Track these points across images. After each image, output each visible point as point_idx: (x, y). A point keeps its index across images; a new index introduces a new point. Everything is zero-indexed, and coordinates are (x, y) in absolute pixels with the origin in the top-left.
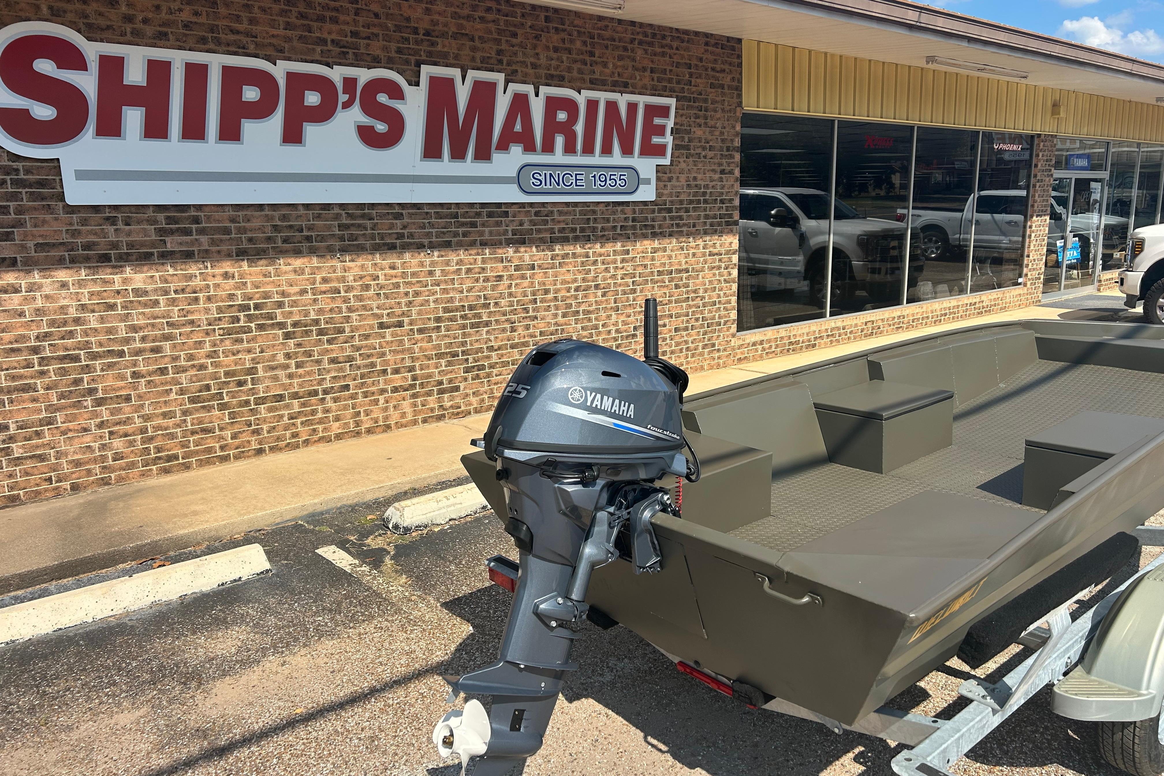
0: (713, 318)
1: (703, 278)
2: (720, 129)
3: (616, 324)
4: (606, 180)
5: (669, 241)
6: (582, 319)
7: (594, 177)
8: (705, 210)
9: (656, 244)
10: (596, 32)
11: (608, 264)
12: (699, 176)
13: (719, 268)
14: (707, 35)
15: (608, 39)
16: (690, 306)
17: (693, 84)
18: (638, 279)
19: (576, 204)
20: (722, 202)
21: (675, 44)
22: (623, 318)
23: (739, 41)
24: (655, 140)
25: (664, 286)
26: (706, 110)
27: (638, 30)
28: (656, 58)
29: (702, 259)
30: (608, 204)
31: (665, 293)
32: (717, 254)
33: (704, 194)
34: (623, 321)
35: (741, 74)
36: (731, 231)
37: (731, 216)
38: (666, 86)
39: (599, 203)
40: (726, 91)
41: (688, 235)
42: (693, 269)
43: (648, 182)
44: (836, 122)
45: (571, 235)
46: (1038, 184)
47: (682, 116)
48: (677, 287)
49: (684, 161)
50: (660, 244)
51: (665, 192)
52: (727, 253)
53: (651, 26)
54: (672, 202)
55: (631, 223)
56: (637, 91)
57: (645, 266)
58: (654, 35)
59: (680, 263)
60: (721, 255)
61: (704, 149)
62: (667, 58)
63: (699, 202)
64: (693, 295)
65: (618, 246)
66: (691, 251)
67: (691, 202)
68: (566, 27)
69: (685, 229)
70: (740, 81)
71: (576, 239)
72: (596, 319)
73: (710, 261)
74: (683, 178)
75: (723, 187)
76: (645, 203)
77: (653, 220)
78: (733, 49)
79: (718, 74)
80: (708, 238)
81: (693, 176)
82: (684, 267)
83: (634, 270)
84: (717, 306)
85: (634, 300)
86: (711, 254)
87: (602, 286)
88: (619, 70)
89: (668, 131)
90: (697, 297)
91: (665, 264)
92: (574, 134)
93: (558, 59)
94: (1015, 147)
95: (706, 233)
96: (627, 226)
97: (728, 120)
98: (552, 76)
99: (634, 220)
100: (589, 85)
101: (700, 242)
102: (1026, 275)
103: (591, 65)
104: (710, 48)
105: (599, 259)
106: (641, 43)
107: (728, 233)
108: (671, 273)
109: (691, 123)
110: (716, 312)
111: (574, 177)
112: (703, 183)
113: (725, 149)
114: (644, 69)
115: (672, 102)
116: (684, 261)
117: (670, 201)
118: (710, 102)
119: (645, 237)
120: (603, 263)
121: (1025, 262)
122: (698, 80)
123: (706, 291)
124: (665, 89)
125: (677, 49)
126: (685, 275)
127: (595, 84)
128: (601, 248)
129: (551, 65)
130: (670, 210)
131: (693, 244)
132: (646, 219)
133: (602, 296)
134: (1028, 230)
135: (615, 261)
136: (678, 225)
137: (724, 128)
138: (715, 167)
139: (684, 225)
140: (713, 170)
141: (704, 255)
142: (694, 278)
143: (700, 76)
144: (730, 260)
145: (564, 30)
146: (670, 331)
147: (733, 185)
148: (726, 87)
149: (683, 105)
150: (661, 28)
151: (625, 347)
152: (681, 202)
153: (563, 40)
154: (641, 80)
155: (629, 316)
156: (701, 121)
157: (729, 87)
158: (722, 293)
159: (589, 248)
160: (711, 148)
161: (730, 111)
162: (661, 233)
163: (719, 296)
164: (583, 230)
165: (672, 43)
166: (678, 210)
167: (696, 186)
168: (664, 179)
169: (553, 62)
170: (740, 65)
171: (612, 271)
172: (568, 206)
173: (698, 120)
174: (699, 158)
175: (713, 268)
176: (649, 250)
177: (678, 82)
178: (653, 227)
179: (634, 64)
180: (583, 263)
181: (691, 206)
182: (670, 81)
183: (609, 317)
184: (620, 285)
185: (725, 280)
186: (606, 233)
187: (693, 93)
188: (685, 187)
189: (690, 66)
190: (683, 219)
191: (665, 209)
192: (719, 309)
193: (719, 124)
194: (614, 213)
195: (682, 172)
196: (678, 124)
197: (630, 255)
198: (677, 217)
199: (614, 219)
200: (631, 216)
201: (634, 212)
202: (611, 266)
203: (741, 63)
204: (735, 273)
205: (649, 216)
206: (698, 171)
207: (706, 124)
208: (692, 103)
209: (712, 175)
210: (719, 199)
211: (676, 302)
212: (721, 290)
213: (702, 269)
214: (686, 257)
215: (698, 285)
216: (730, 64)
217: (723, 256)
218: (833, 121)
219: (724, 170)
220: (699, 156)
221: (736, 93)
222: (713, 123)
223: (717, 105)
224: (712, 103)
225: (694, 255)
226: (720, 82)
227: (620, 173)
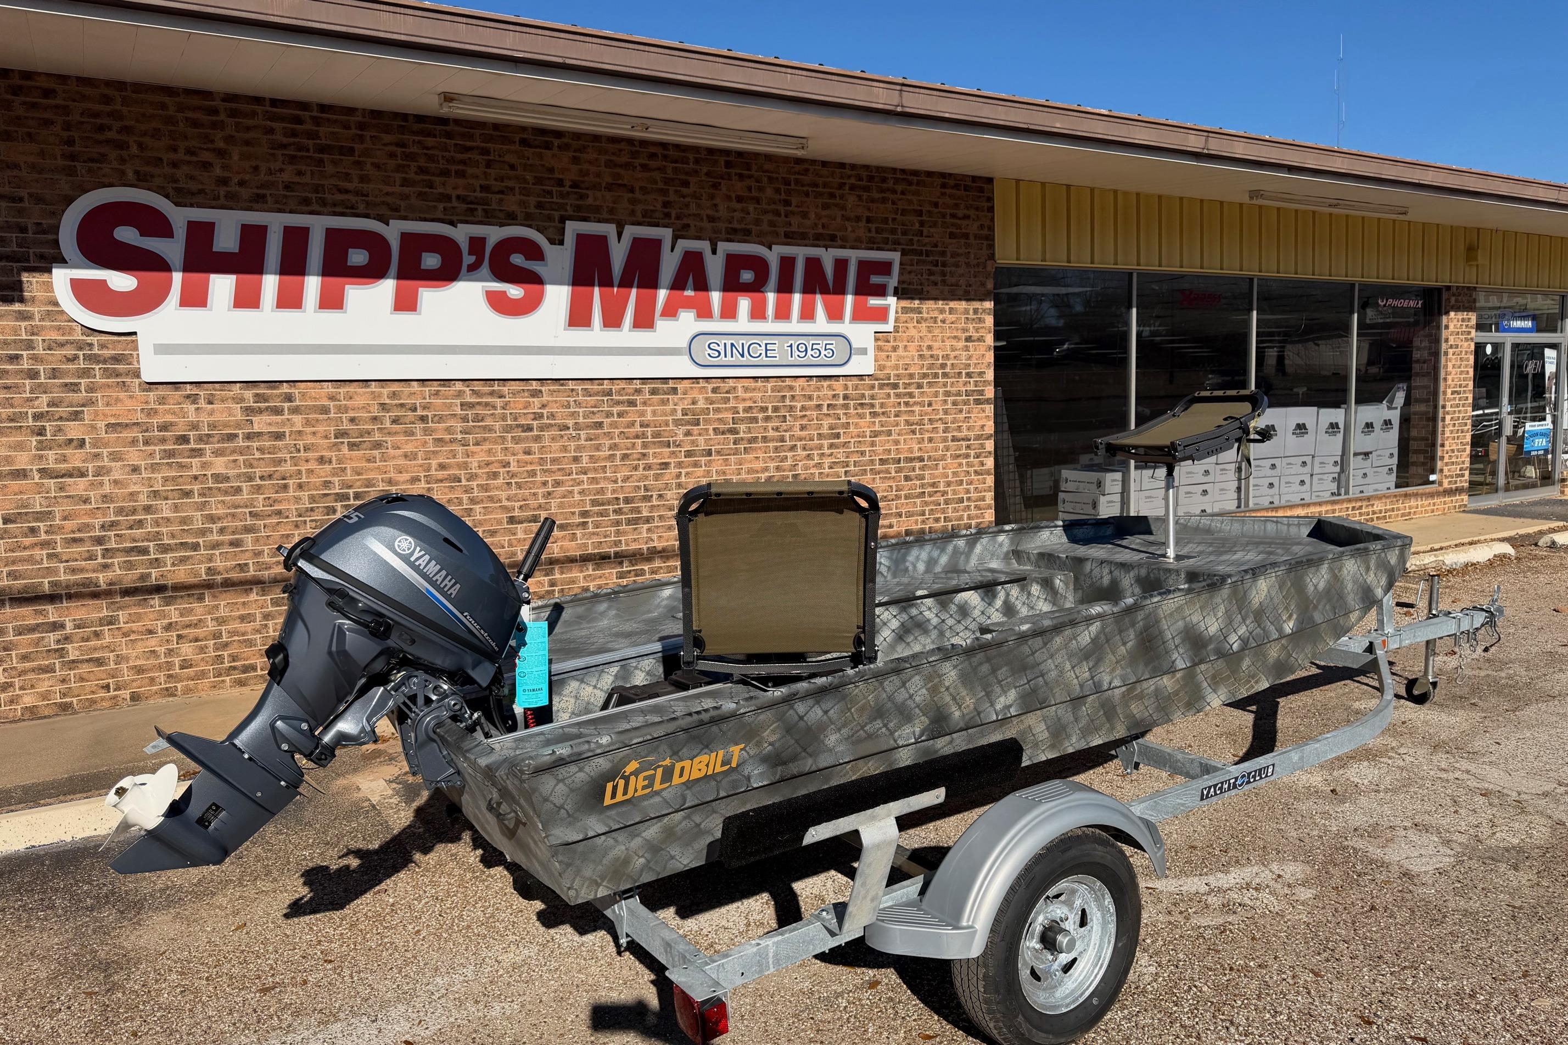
1: (944, 468)
2: (964, 287)
4: (806, 350)
5: (895, 423)
7: (791, 346)
8: (945, 385)
10: (792, 177)
11: (811, 450)
12: (936, 345)
13: (967, 456)
14: (943, 175)
15: (808, 185)
16: (926, 503)
17: (925, 234)
18: (852, 468)
19: (767, 379)
20: (969, 375)
21: (899, 188)
23: (990, 180)
24: (872, 301)
25: (890, 478)
26: (944, 265)
27: (849, 172)
28: (873, 206)
29: (941, 445)
30: (809, 378)
31: (891, 487)
33: (943, 366)
35: (992, 220)
36: (983, 412)
37: (981, 393)
38: (888, 238)
39: (797, 377)
40: (972, 240)
41: (922, 415)
42: (930, 457)
43: (864, 351)
44: (1135, 275)
45: (760, 416)
46: (1451, 351)
47: (910, 272)
48: (907, 478)
49: (914, 327)
50: (882, 426)
51: (889, 364)
52: (978, 437)
53: (866, 167)
54: (898, 376)
55: (841, 401)
56: (848, 245)
57: (863, 453)
58: (871, 178)
59: (911, 450)
60: (970, 440)
61: (942, 311)
62: (889, 205)
63: (936, 375)
64: (930, 489)
65: (825, 428)
66: (926, 436)
67: (925, 376)
68: (753, 172)
69: (917, 409)
70: (991, 228)
71: (768, 420)
73: (954, 448)
74: (913, 346)
75: (970, 358)
76: (860, 377)
77: (872, 397)
78: (981, 190)
79: (959, 222)
80: (950, 420)
81: (926, 344)
82: (917, 454)
83: (847, 457)
84: (966, 504)
86: (954, 439)
88: (824, 220)
89: (891, 291)
90: (936, 492)
91: (890, 451)
92: (763, 297)
93: (742, 210)
94: (1412, 304)
95: (946, 413)
96: (836, 405)
97: (975, 277)
98: (735, 231)
99: (846, 397)
100: (783, 240)
101: (939, 425)
102: (1441, 471)
103: (786, 216)
104: (948, 191)
105: (799, 443)
106: (853, 188)
107: (979, 413)
108: (899, 461)
109: (923, 281)
110: (964, 510)
111: (763, 347)
112: (941, 353)
113: (971, 312)
114: (858, 219)
115: (895, 257)
116: (916, 447)
117: (895, 375)
118: (949, 255)
120: (804, 449)
121: (1439, 454)
122: (932, 230)
123: (949, 484)
124: (886, 241)
125: (903, 193)
126: (918, 465)
127: (791, 238)
128: (801, 430)
129: (733, 217)
130: (895, 386)
132: (863, 396)
134: (1441, 411)
135: (820, 447)
136: (907, 404)
137: (970, 286)
138: (959, 334)
139: (915, 403)
140: (955, 337)
141: (945, 440)
142: (930, 468)
143: (935, 225)
144: (982, 446)
145: (750, 177)
147: (983, 355)
148: (971, 237)
149: (911, 260)
150: (880, 169)
152: (911, 376)
153: (750, 189)
154: (853, 231)
156: (938, 278)
157: (977, 237)
158: (971, 488)
159: (786, 431)
160: (952, 311)
161: (978, 265)
162: (883, 413)
163: (968, 491)
164: (776, 409)
165: (896, 187)
166: (906, 386)
167: (932, 356)
168: (886, 348)
169: (735, 214)
170: (991, 209)
171: (816, 458)
172: (757, 382)
173: (932, 278)
175: (959, 456)
176: (868, 434)
177: (905, 233)
178: (872, 406)
179: (843, 212)
180: (776, 448)
181: (925, 381)
182: (893, 231)
185: (976, 472)
186: (808, 413)
187: (925, 245)
188: (916, 358)
189: (920, 213)
190: (914, 397)
191: (888, 384)
192: (968, 507)
193: (962, 282)
194: (818, 389)
195: (911, 339)
196: (904, 282)
197: (842, 440)
198: (905, 394)
199: (819, 397)
200: (841, 393)
201: (846, 387)
202: (815, 452)
203: (993, 207)
204: (990, 463)
205: (867, 393)
206: (934, 338)
207: (944, 282)
208: (924, 258)
209: (954, 343)
210: (964, 372)
211: (906, 497)
212: (971, 483)
213: (943, 458)
214: (919, 443)
215: (937, 477)
216: (977, 209)
217: (972, 442)
218: (1130, 274)
219: (970, 337)
220: (935, 320)
221: (985, 242)
222: (953, 280)
223: (959, 259)
224: (952, 257)
225: (930, 440)
226: (964, 231)
227: (825, 342)
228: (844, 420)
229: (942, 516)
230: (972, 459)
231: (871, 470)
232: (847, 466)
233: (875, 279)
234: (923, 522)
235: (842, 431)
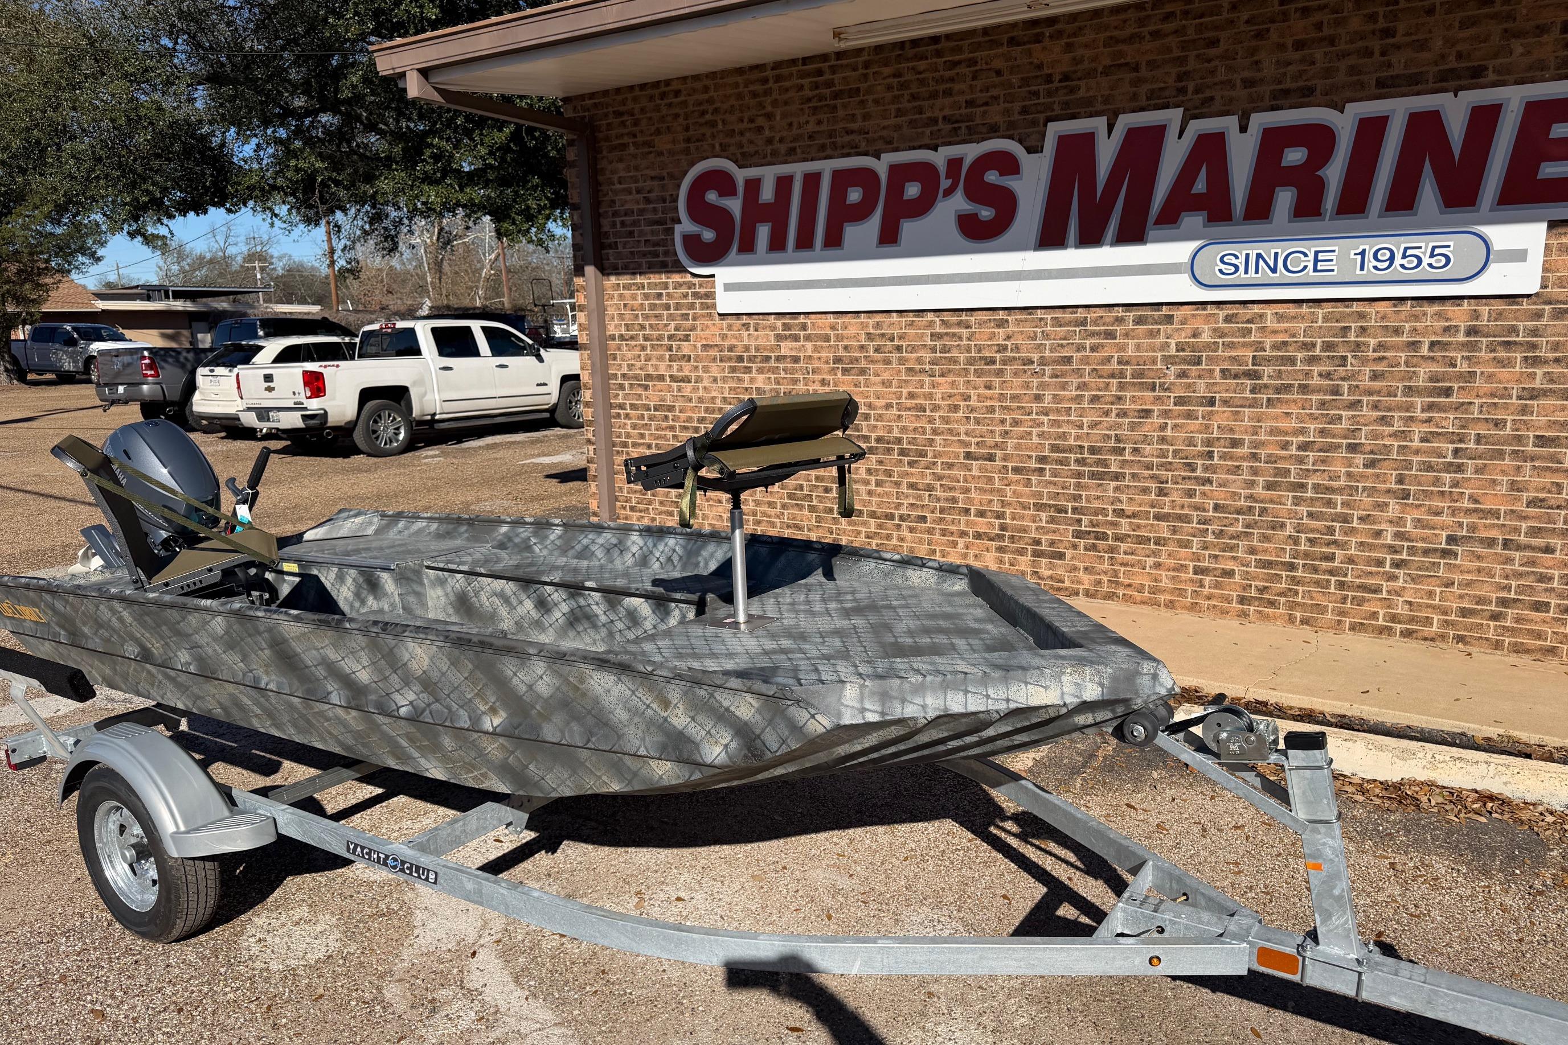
3: (1400, 521)
4: (1392, 259)
6: (1312, 499)
7: (1362, 253)
11: (1389, 410)
18: (1472, 445)
19: (1317, 302)
24: (1546, 170)
34: (1419, 520)
39: (1374, 299)
43: (1521, 255)
45: (1300, 355)
55: (1461, 338)
56: (1508, 78)
57: (1498, 424)
65: (1421, 379)
72: (1345, 504)
76: (1510, 298)
77: (1535, 332)
83: (1463, 427)
85: (1456, 484)
87: (1368, 448)
88: (1463, 46)
92: (1320, 185)
93: (1303, 60)
98: (1286, 93)
99: (1471, 331)
100: (1371, 90)
103: (1383, 54)
105: (1365, 399)
114: (1541, 30)
120: (1376, 407)
127: (1387, 86)
129: (1285, 74)
132: (1514, 330)
133: (1365, 466)
135: (1408, 407)
151: (1420, 569)
153: (1319, 25)
154: (1528, 52)
155: (1437, 514)
164: (1328, 347)
169: (1290, 68)
171: (1397, 423)
172: (1300, 306)
176: (1515, 392)
178: (1533, 346)
179: (1509, 25)
180: (1323, 404)
183: (1382, 506)
184: (1417, 452)
194: (1416, 318)
197: (1455, 399)
199: (1414, 330)
200: (1464, 325)
201: (1475, 315)
202: (1396, 415)
205: (1521, 325)
227: (1431, 245)
228: (1463, 367)
231: (1515, 452)
232: (1461, 441)
235: (1456, 386)
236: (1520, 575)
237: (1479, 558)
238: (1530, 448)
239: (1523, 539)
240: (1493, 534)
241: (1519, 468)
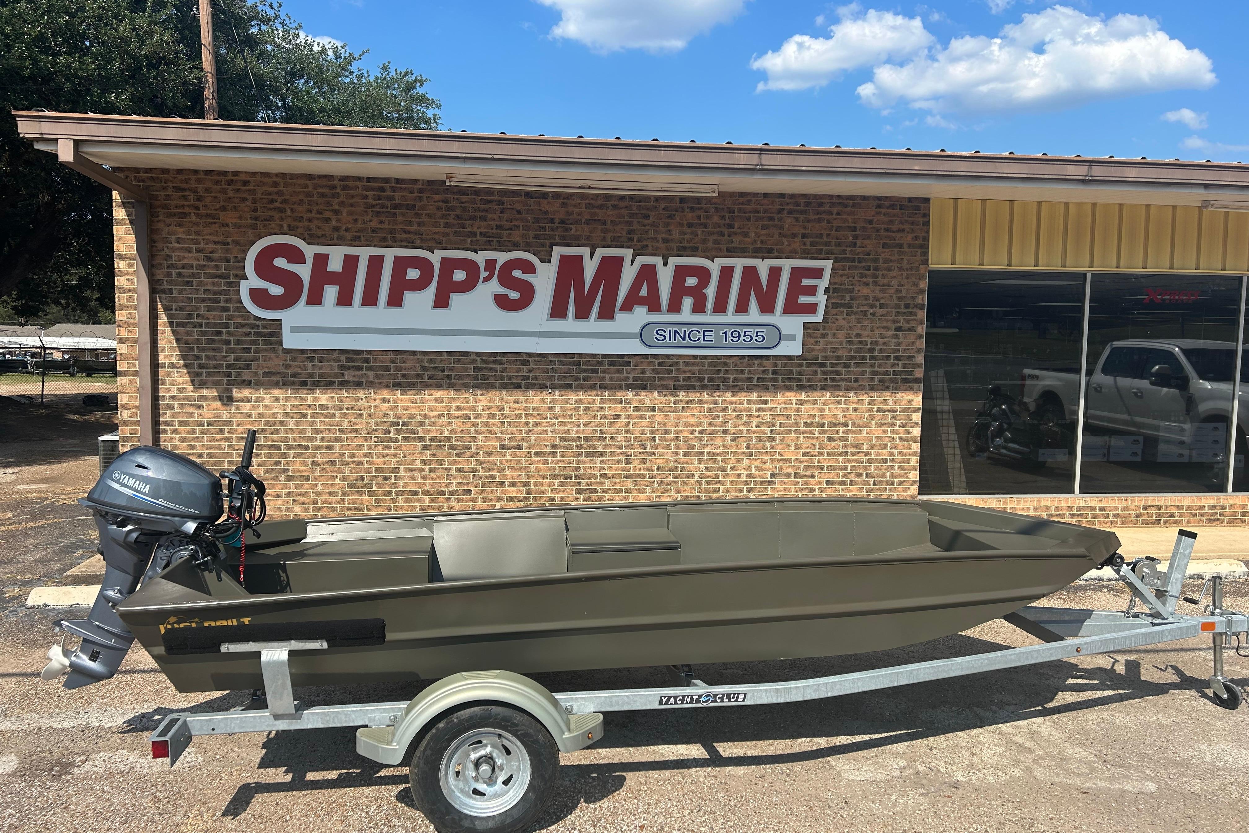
0: (883, 475)
1: (867, 433)
2: (896, 287)
3: (748, 468)
4: (739, 336)
5: (820, 395)
6: (707, 460)
7: (726, 333)
8: (872, 366)
9: (803, 396)
10: (736, 207)
11: (741, 412)
12: (865, 333)
13: (893, 425)
14: (879, 198)
15: (750, 212)
16: (849, 461)
17: (858, 245)
18: (778, 428)
19: (705, 357)
20: (897, 358)
21: (835, 210)
22: (757, 464)
23: (927, 200)
24: (802, 299)
25: (813, 438)
26: (876, 269)
27: (789, 201)
28: (810, 225)
29: (866, 415)
30: (743, 357)
31: (814, 445)
32: (889, 411)
33: (871, 350)
34: (757, 467)
35: (928, 232)
36: (911, 389)
37: (910, 373)
38: (822, 249)
39: (731, 356)
40: (905, 249)
41: (848, 389)
42: (854, 424)
43: (793, 338)
44: (1089, 276)
45: (698, 384)
47: (842, 276)
48: (830, 439)
49: (844, 319)
50: (808, 396)
51: (817, 347)
52: (904, 410)
53: (804, 196)
54: (826, 357)
55: (770, 376)
56: (784, 255)
57: (788, 417)
58: (808, 204)
59: (835, 417)
60: (896, 412)
61: (872, 306)
62: (825, 224)
63: (864, 358)
64: (853, 450)
65: (754, 396)
66: (851, 406)
67: (852, 358)
68: (703, 205)
69: (843, 384)
70: (926, 239)
71: (703, 387)
72: (723, 461)
73: (879, 417)
74: (841, 336)
75: (899, 344)
76: (790, 358)
77: (800, 373)
78: (918, 208)
79: (893, 235)
80: (876, 394)
81: (854, 333)
82: (842, 421)
83: (773, 419)
84: (889, 464)
85: (772, 447)
86: (879, 410)
87: (732, 432)
88: (763, 238)
89: (821, 291)
90: (859, 452)
91: (814, 416)
92: (704, 297)
93: (692, 233)
95: (872, 388)
96: (765, 378)
97: (908, 278)
98: (685, 248)
99: (774, 372)
100: (726, 253)
101: (866, 398)
103: (729, 236)
104: (883, 210)
105: (730, 406)
106: (790, 212)
107: (906, 390)
108: (823, 425)
109: (855, 282)
110: (886, 469)
111: (702, 333)
112: (869, 340)
113: (902, 307)
114: (794, 235)
115: (827, 265)
116: (841, 415)
117: (822, 357)
118: (881, 261)
119: (789, 389)
120: (734, 410)
122: (866, 242)
123: (872, 447)
124: (820, 252)
125: (838, 214)
126: (842, 429)
127: (731, 253)
128: (733, 396)
129: (684, 239)
130: (823, 365)
131: (855, 399)
132: (791, 372)
133: (732, 441)
135: (750, 410)
136: (833, 380)
137: (902, 286)
138: (889, 324)
139: (842, 380)
140: (884, 327)
141: (870, 411)
142: (853, 432)
143: (869, 237)
144: (909, 418)
145: (699, 209)
146: (820, 483)
147: (913, 342)
148: (905, 246)
149: (844, 266)
150: (816, 196)
151: (759, 492)
152: (839, 358)
153: (699, 217)
154: (789, 245)
155: (765, 463)
156: (869, 280)
157: (910, 246)
158: (896, 452)
159: (719, 396)
160: (882, 306)
161: (911, 269)
162: (809, 386)
163: (892, 454)
164: (711, 380)
165: (832, 209)
166: (833, 365)
167: (860, 342)
168: (816, 335)
169: (686, 236)
170: (927, 223)
171: (745, 418)
172: (696, 359)
173: (864, 280)
174: (865, 315)
175: (884, 425)
176: (794, 402)
177: (838, 245)
178: (800, 380)
179: (781, 231)
180: (710, 409)
181: (852, 362)
182: (827, 244)
183: (740, 461)
184: (755, 432)
185: (901, 438)
186: (739, 383)
187: (858, 254)
188: (844, 344)
189: (855, 229)
190: (841, 374)
191: (815, 364)
192: (892, 467)
193: (894, 282)
194: (750, 366)
195: (840, 328)
196: (835, 283)
197: (769, 405)
198: (832, 372)
199: (750, 371)
200: (771, 369)
201: (775, 365)
202: (744, 414)
203: (929, 221)
204: (916, 432)
205: (795, 370)
206: (864, 328)
207: (875, 283)
208: (856, 264)
209: (884, 332)
210: (892, 355)
211: (828, 455)
212: (896, 447)
213: (867, 425)
214: (844, 411)
215: (860, 440)
216: (912, 223)
217: (898, 413)
218: (1085, 275)
219: (901, 327)
220: (865, 313)
221: (919, 251)
222: (885, 281)
223: (891, 264)
224: (884, 263)
225: (855, 410)
226: (897, 242)
227: (756, 330)
228: (772, 390)
229: (865, 473)
230: (897, 428)
231: (796, 430)
232: (773, 426)
233: (806, 282)
234: (845, 476)
235: (770, 399)
236: (802, 490)
237: (784, 483)
238: (802, 428)
239: (802, 472)
240: (790, 471)
241: (798, 438)
